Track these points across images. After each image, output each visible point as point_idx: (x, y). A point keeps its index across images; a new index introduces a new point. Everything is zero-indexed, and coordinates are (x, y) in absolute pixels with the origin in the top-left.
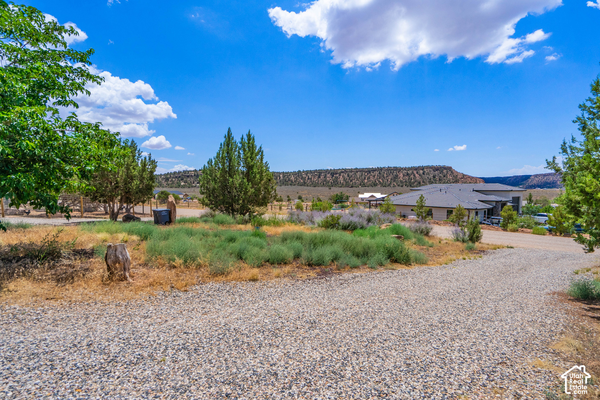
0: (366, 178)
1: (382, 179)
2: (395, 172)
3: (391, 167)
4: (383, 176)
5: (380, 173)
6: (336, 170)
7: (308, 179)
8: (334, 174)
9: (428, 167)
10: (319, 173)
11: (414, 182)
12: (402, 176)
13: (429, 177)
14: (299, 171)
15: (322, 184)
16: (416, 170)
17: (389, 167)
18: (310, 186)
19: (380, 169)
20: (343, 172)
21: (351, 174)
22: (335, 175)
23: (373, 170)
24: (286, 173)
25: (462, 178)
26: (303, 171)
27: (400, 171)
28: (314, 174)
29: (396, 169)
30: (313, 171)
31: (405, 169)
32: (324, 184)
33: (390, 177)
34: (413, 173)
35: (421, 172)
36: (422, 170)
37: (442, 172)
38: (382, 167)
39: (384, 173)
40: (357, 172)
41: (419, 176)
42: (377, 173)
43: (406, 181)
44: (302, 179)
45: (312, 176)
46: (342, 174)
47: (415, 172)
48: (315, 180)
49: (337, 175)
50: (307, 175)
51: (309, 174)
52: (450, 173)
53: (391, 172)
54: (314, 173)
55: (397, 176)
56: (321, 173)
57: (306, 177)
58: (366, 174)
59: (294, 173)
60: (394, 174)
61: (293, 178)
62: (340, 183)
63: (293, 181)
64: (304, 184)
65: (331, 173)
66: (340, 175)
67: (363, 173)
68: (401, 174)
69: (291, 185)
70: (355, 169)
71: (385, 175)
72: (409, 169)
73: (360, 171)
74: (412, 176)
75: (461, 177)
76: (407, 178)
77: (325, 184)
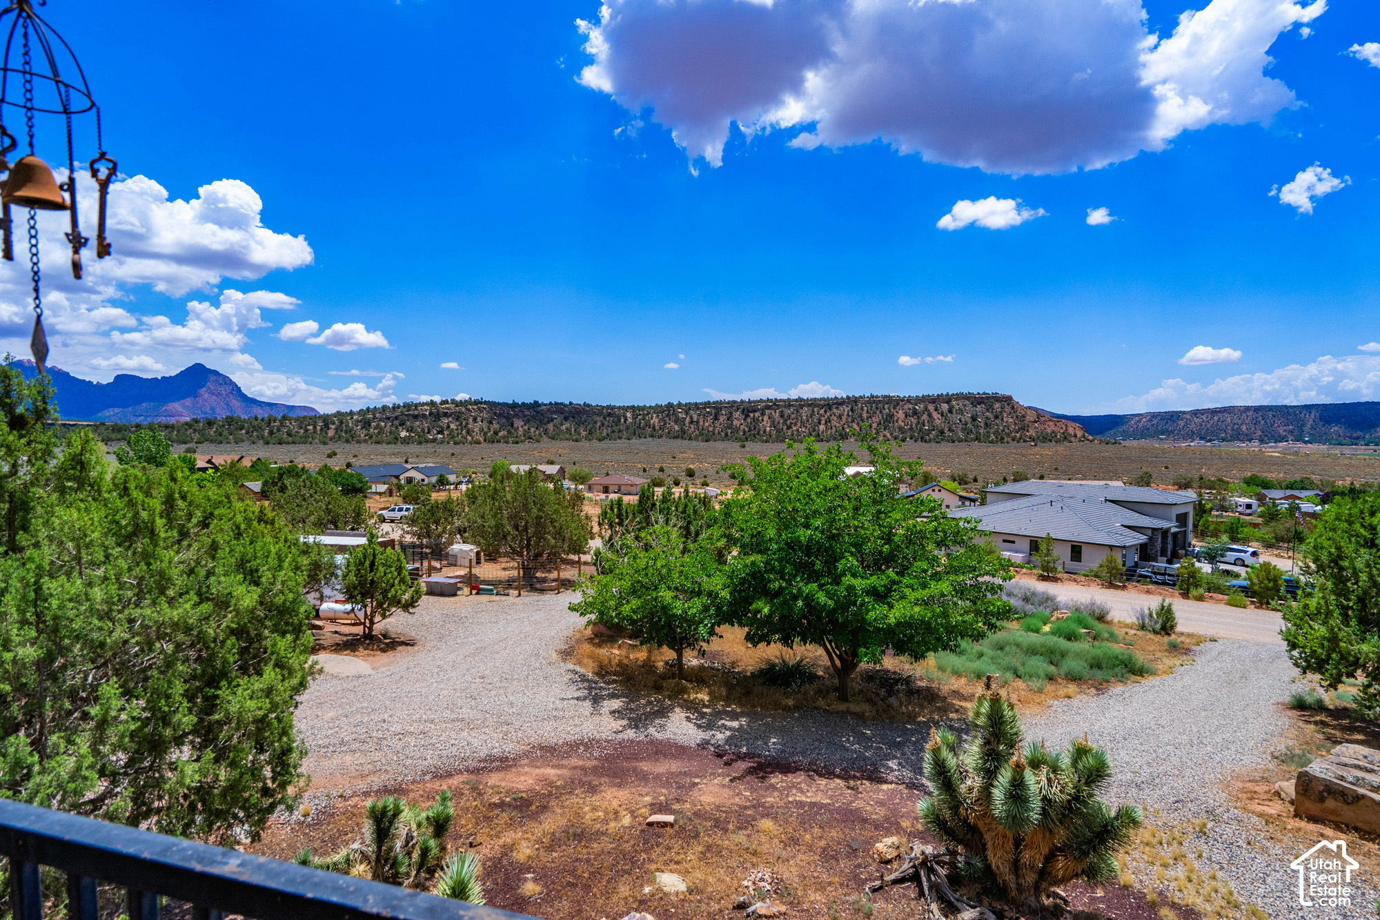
0: (823, 422)
1: (858, 424)
2: (886, 406)
3: (877, 397)
4: (861, 416)
5: (852, 410)
6: (754, 402)
7: (692, 422)
8: (749, 411)
9: (960, 397)
10: (716, 409)
11: (930, 431)
12: (903, 416)
13: (963, 420)
14: (670, 405)
15: (723, 434)
16: (934, 403)
17: (872, 396)
18: (696, 439)
19: (853, 401)
20: (768, 407)
21: (787, 412)
22: (752, 415)
23: (837, 403)
24: (639, 408)
25: (1036, 422)
26: (680, 405)
27: (898, 404)
28: (704, 411)
29: (888, 400)
30: (701, 404)
31: (909, 400)
32: (726, 435)
33: (876, 419)
34: (926, 409)
35: (945, 407)
36: (947, 402)
37: (990, 408)
38: (857, 395)
39: (862, 409)
40: (801, 407)
41: (939, 416)
42: (846, 409)
43: (911, 429)
44: (676, 422)
45: (699, 415)
46: (767, 411)
47: (931, 407)
48: (707, 424)
49: (757, 415)
50: (687, 413)
51: (692, 412)
52: (1008, 409)
53: (877, 408)
54: (705, 408)
55: (892, 416)
56: (721, 409)
57: (685, 419)
58: (822, 411)
59: (658, 409)
60: (884, 412)
61: (657, 420)
62: (765, 431)
63: (657, 428)
64: (682, 435)
65: (743, 410)
66: (763, 414)
67: (816, 409)
68: (900, 412)
69: (652, 436)
70: (796, 400)
71: (865, 415)
72: (919, 400)
73: (809, 405)
74: (925, 417)
75: (1032, 419)
76: (914, 420)
77: (729, 434)
